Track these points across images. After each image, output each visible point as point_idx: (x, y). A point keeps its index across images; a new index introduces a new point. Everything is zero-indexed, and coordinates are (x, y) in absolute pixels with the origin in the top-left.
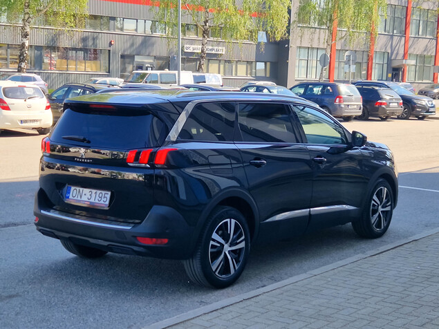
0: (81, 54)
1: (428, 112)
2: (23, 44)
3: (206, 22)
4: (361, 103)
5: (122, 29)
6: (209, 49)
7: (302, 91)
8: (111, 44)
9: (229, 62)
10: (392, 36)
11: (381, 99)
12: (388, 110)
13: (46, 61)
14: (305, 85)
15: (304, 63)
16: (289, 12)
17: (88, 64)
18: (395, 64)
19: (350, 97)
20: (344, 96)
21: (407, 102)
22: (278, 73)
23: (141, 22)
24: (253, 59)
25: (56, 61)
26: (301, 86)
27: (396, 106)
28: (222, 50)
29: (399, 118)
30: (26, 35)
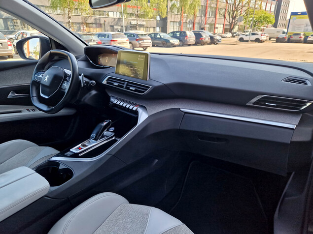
0: (94, 25)
1: (219, 41)
2: (69, 21)
3: (138, 11)
4: (194, 39)
5: (108, 16)
6: (139, 23)
7: (172, 35)
8: (105, 21)
9: (147, 27)
10: (202, 17)
11: (202, 37)
12: (205, 41)
13: (82, 28)
14: (173, 33)
15: (172, 27)
16: (167, 7)
17: (97, 29)
18: (202, 27)
19: (191, 36)
20: (188, 36)
21: (211, 38)
22: (164, 30)
23: (115, 13)
24: (155, 26)
25: (85, 28)
26: (172, 33)
27: (208, 39)
28: (144, 23)
29: (208, 44)
30: (70, 18)
